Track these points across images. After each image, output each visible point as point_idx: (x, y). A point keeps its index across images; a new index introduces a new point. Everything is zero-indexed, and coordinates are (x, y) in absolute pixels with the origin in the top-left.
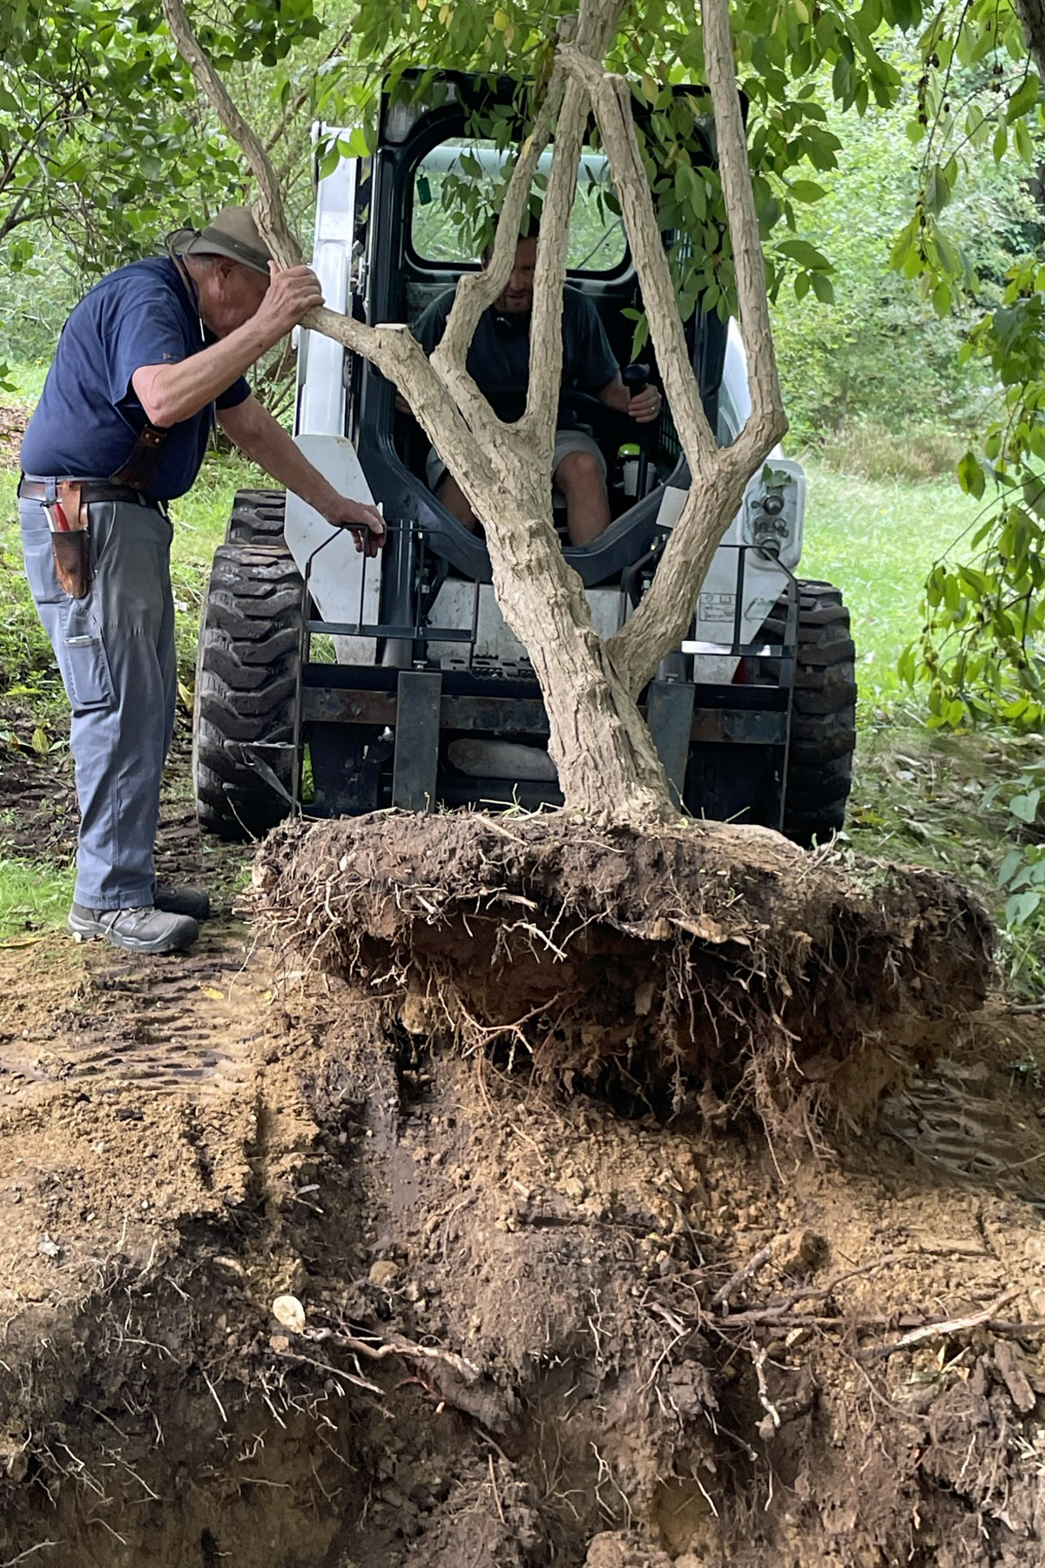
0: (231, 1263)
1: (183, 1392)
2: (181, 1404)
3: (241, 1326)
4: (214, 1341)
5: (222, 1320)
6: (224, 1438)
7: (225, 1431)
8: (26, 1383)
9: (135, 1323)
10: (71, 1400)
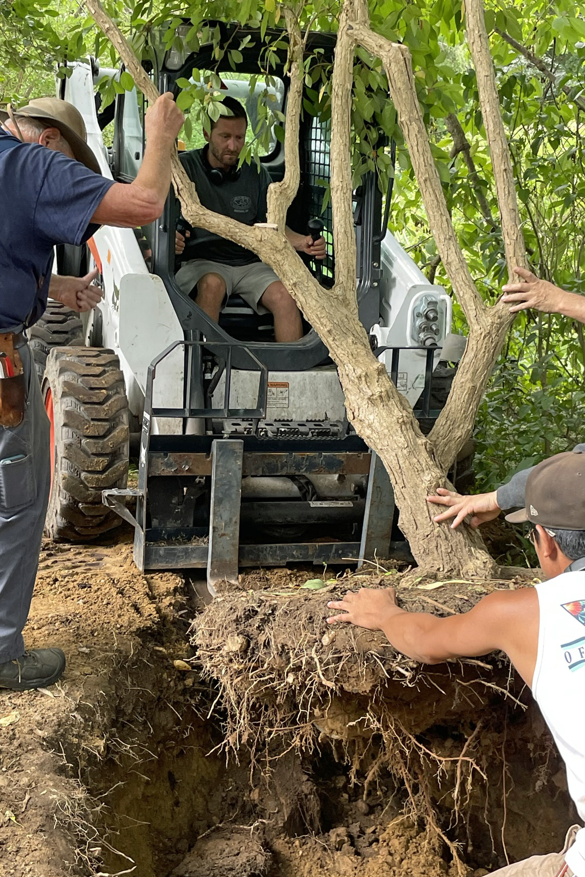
0: (161, 649)
1: (157, 709)
2: (157, 714)
3: (174, 677)
4: (165, 685)
5: (165, 676)
6: (177, 728)
7: (177, 725)
8: (98, 713)
9: (132, 680)
10: (114, 718)
